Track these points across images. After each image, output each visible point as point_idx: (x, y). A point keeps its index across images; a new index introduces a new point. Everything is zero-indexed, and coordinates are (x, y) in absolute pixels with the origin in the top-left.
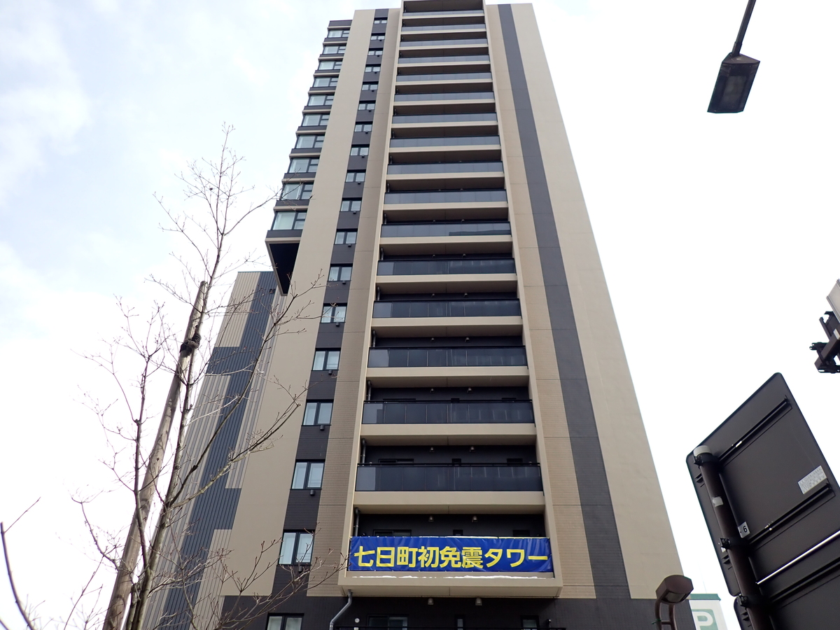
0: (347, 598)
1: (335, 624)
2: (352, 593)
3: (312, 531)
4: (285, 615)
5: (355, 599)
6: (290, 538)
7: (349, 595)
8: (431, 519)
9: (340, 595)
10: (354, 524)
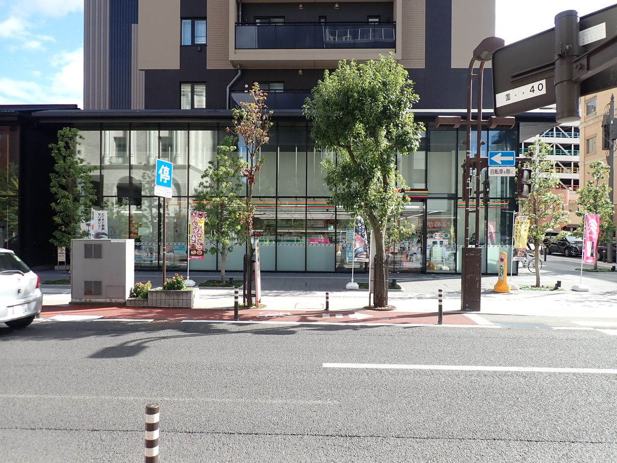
0: (238, 70)
1: (230, 88)
2: (241, 66)
3: (205, 18)
4: (193, 83)
5: (244, 71)
6: (188, 23)
7: (238, 67)
8: (301, 6)
9: (232, 68)
10: (238, 12)
